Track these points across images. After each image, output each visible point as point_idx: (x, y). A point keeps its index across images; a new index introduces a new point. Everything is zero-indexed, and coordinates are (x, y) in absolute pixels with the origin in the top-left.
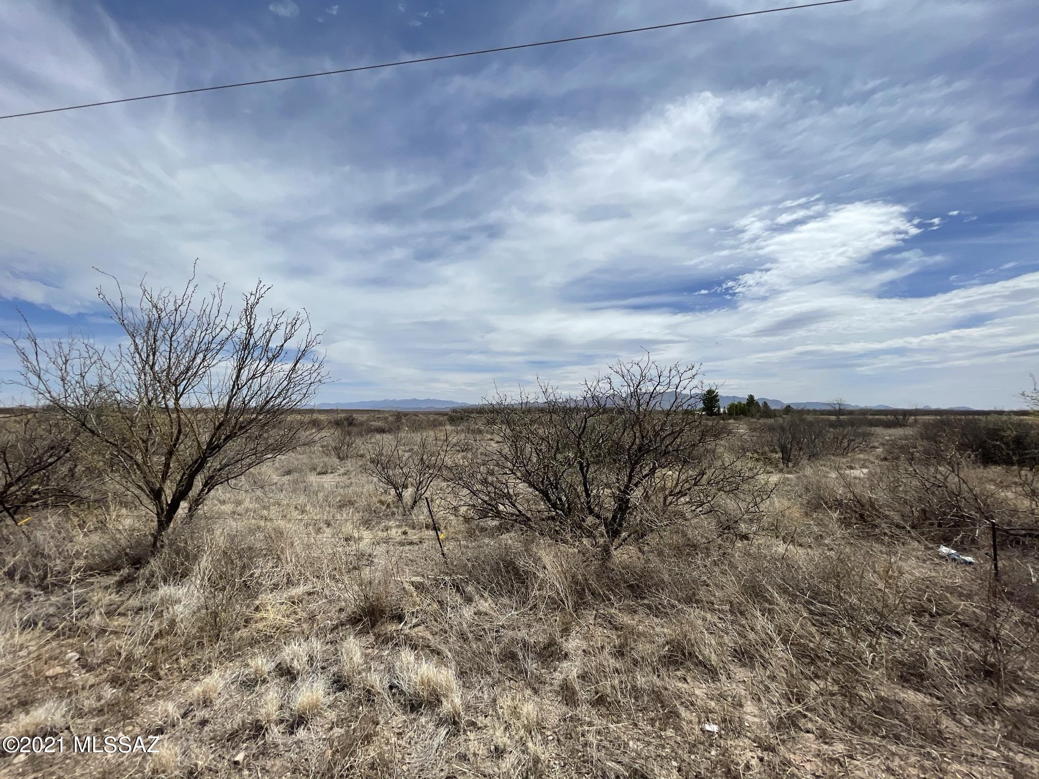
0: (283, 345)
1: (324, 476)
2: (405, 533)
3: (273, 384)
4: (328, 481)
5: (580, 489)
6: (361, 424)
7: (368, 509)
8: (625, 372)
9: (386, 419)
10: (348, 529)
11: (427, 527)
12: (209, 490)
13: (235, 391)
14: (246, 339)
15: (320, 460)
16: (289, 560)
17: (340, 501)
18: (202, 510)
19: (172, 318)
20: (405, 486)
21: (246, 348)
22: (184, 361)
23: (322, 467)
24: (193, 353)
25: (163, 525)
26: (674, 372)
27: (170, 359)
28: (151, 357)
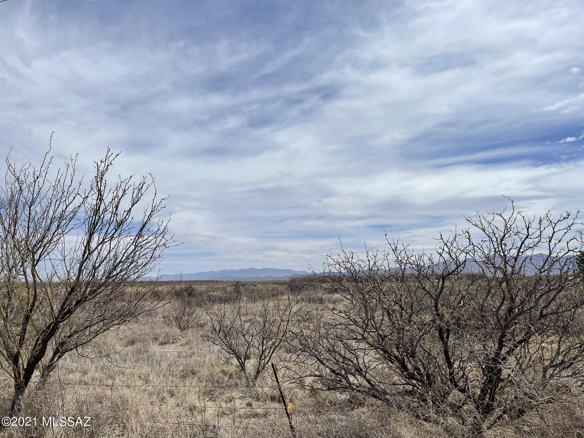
0: (130, 209)
1: (167, 346)
2: (249, 405)
3: (121, 248)
4: (171, 350)
5: (441, 360)
6: (201, 294)
7: (211, 378)
8: (486, 225)
9: (225, 289)
10: (193, 399)
11: (273, 399)
12: (60, 357)
13: (86, 255)
14: (97, 205)
15: (162, 330)
16: (134, 428)
17: (183, 371)
18: (54, 375)
19: (31, 189)
20: (247, 357)
21: (96, 214)
22: (40, 230)
23: (164, 337)
24: (49, 222)
25: (20, 388)
26: (545, 223)
27: (28, 228)
28: (12, 227)
